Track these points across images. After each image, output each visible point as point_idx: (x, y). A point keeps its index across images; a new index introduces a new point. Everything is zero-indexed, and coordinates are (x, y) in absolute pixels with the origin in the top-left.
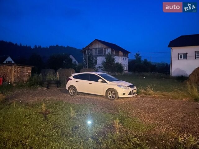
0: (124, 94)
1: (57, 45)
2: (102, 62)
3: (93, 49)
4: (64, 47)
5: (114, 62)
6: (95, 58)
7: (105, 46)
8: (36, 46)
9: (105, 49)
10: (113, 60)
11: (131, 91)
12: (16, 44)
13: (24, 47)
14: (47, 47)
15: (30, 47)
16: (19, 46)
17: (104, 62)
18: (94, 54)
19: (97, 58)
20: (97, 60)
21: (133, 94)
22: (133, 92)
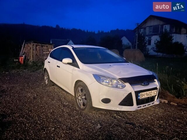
0: (106, 101)
1: (118, 29)
2: (155, 42)
3: (147, 27)
4: (124, 30)
5: (172, 40)
6: (149, 37)
7: (162, 23)
8: (99, 31)
9: (162, 26)
10: (171, 38)
11: (130, 94)
12: (84, 30)
13: (90, 33)
14: (108, 32)
15: (94, 33)
16: (86, 32)
17: (158, 41)
18: (147, 33)
19: (151, 37)
20: (151, 40)
21: (138, 104)
22: (137, 96)
